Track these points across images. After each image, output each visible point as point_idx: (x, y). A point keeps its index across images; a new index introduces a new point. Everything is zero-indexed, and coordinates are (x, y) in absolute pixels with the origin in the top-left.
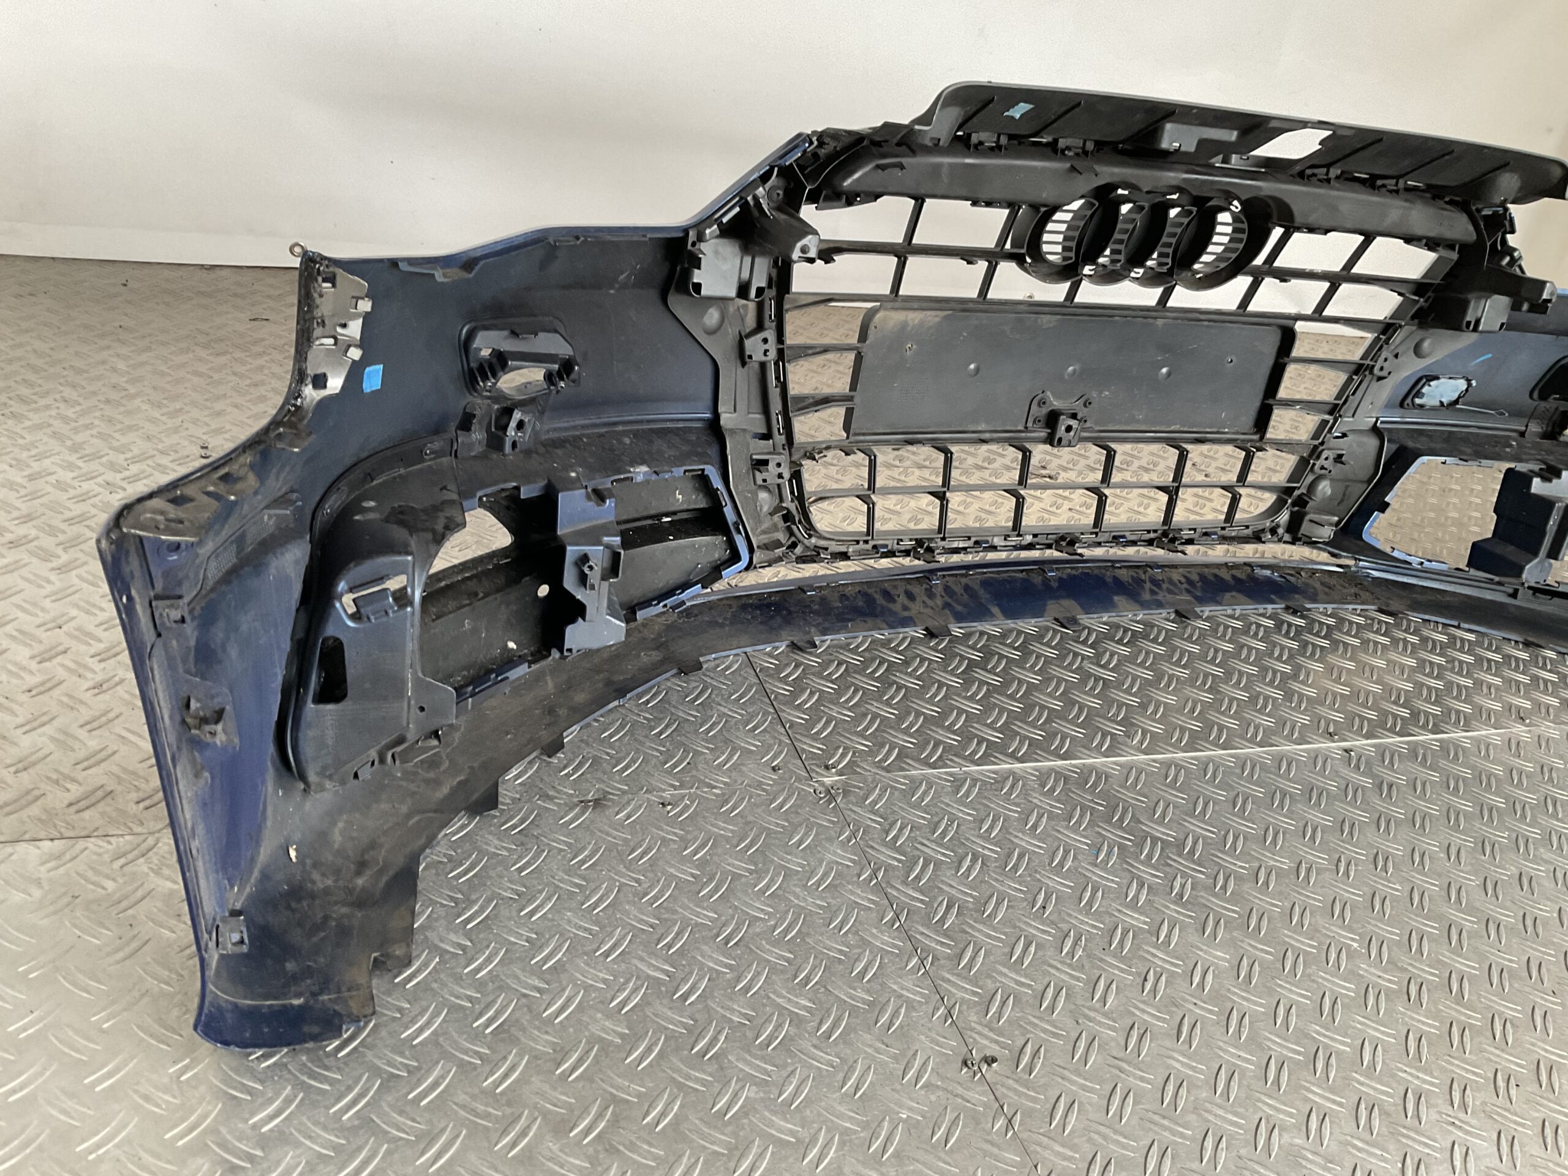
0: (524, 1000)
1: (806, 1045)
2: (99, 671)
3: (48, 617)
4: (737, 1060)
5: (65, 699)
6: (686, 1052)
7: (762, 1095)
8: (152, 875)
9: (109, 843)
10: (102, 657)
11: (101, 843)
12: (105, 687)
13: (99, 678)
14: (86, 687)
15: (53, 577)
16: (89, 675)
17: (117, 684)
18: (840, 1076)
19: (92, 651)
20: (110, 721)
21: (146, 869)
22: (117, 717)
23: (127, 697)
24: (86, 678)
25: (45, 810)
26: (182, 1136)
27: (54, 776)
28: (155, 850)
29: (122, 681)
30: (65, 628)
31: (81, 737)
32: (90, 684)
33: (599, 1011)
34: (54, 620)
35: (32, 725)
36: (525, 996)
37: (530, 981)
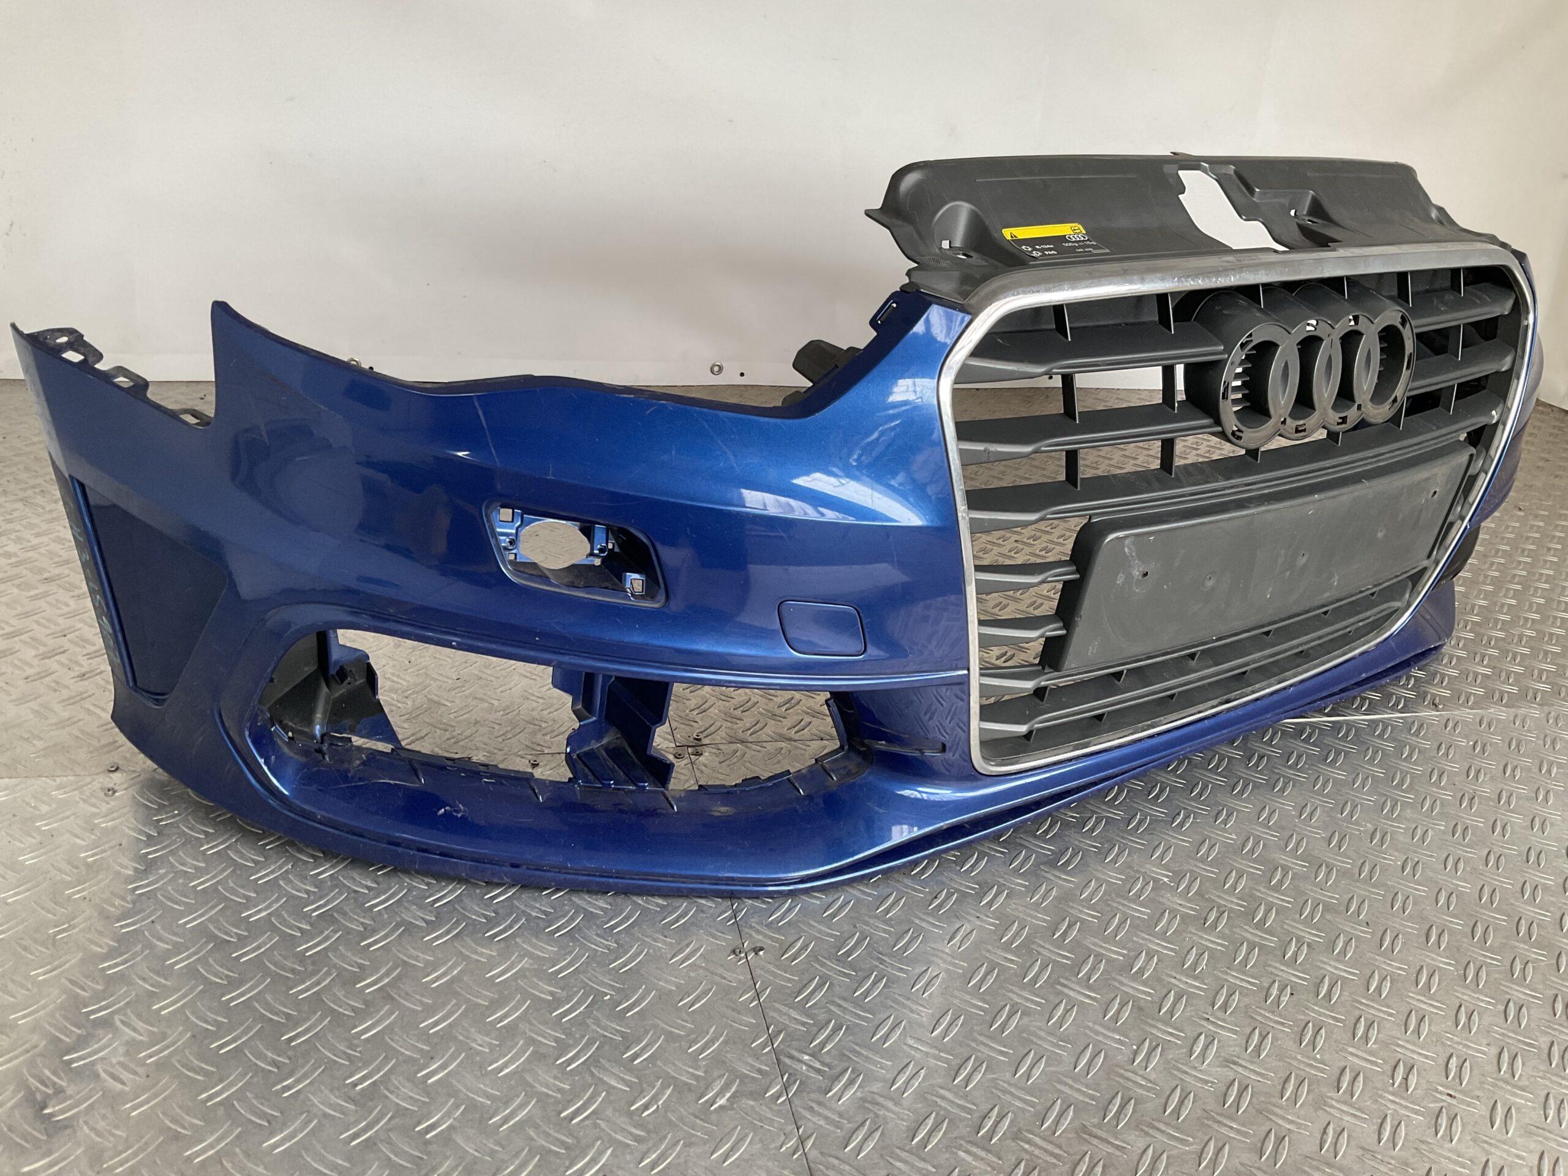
0: (353, 895)
1: (592, 934)
2: (86, 665)
3: (58, 629)
4: (524, 942)
5: (53, 685)
6: (480, 935)
7: (536, 966)
8: (81, 802)
9: (55, 781)
10: (90, 656)
11: (48, 781)
12: (86, 676)
13: (84, 670)
14: (72, 675)
15: (71, 602)
16: (77, 668)
17: (97, 674)
18: (612, 957)
19: (85, 652)
20: (83, 699)
21: (77, 799)
22: (90, 696)
23: (102, 683)
24: (73, 670)
25: (13, 759)
26: (24, 1017)
27: (26, 736)
28: (90, 786)
29: (101, 672)
30: (68, 637)
31: (56, 710)
32: (77, 674)
33: (414, 904)
34: (61, 631)
35: (21, 701)
36: (355, 891)
37: (364, 882)
